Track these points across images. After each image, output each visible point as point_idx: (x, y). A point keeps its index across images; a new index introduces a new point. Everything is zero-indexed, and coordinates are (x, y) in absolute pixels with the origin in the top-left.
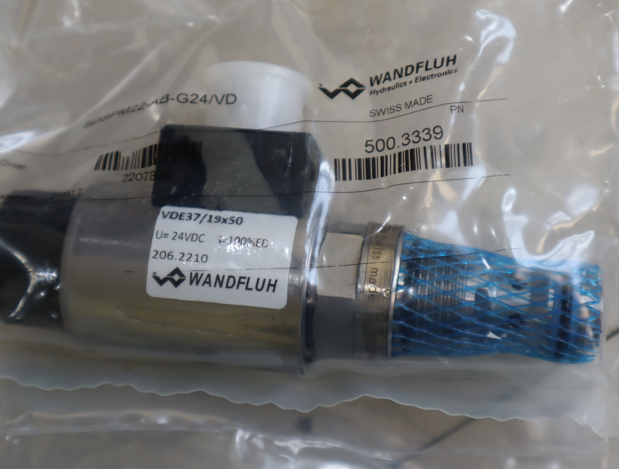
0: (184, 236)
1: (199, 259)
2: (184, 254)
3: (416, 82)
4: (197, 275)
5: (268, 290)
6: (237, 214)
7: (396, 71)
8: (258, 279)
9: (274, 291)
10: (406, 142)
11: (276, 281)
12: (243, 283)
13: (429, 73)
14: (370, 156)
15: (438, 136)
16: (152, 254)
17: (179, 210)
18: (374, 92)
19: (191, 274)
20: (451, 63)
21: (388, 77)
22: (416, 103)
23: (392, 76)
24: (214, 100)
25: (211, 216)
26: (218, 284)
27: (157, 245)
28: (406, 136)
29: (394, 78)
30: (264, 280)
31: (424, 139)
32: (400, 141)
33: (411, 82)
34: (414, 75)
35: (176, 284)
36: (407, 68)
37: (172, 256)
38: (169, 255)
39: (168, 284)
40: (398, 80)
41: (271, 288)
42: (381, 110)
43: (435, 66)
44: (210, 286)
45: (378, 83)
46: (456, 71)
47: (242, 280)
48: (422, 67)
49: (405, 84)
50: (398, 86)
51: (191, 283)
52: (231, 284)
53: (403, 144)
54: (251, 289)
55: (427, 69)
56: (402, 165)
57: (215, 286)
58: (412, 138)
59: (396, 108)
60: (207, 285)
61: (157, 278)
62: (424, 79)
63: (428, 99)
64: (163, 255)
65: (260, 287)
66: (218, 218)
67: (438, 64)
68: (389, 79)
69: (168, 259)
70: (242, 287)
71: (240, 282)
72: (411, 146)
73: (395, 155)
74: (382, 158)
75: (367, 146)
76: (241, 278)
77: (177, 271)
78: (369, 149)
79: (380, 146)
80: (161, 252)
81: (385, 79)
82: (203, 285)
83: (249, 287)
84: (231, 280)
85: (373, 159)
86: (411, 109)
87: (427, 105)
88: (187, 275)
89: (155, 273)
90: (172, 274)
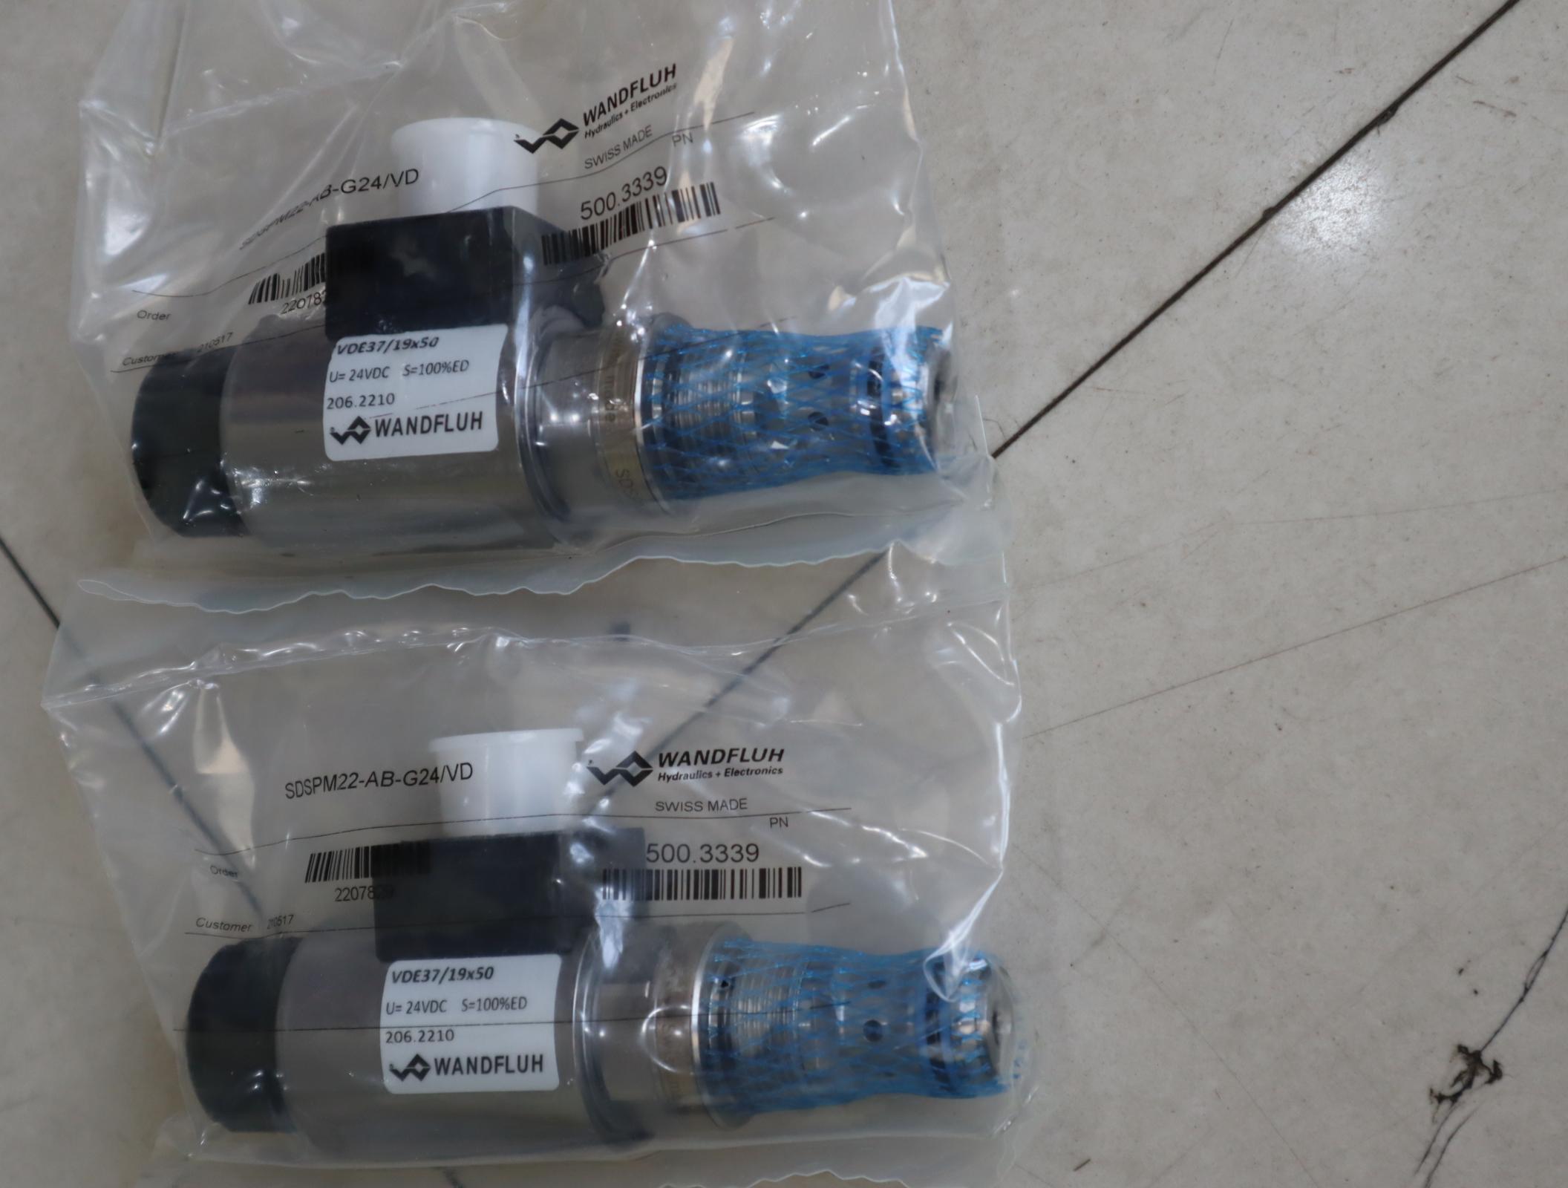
0: (364, 373)
1: (384, 401)
2: (365, 398)
3: (632, 110)
4: (383, 422)
5: (472, 428)
6: (431, 334)
7: (609, 100)
8: (459, 415)
9: (480, 427)
10: (627, 196)
11: (481, 414)
12: (441, 423)
13: (645, 95)
14: (588, 223)
15: (661, 181)
16: (326, 403)
17: (358, 340)
18: (590, 134)
19: (377, 422)
20: (670, 76)
21: (602, 110)
23: (606, 106)
24: (390, 181)
25: (398, 342)
26: (410, 430)
27: (331, 390)
28: (626, 188)
29: (609, 109)
30: (467, 415)
31: (646, 188)
32: (619, 197)
33: (627, 111)
34: (627, 105)
35: (360, 439)
36: (620, 93)
37: (351, 402)
38: (347, 403)
39: (351, 440)
40: (613, 112)
41: (476, 424)
42: (598, 157)
43: (652, 85)
44: (401, 434)
45: (593, 119)
46: (675, 86)
47: (440, 420)
48: (637, 87)
49: (621, 115)
50: (613, 120)
51: (378, 434)
52: (426, 427)
53: (624, 200)
54: (452, 430)
55: (643, 90)
56: (623, 228)
57: (408, 433)
58: (633, 189)
59: (614, 152)
60: (397, 434)
61: (336, 435)
62: (641, 104)
63: (647, 133)
64: (340, 403)
65: (462, 425)
66: (408, 342)
67: (656, 80)
69: (347, 406)
70: (441, 428)
71: (437, 423)
72: (631, 201)
73: (615, 218)
74: (602, 223)
75: (583, 210)
76: (438, 417)
77: (359, 421)
78: (587, 213)
79: (599, 207)
80: (338, 399)
81: (600, 113)
82: (393, 434)
83: (449, 427)
84: (426, 422)
85: (592, 227)
86: (631, 150)
87: (647, 140)
88: (371, 423)
89: (332, 429)
90: (354, 426)
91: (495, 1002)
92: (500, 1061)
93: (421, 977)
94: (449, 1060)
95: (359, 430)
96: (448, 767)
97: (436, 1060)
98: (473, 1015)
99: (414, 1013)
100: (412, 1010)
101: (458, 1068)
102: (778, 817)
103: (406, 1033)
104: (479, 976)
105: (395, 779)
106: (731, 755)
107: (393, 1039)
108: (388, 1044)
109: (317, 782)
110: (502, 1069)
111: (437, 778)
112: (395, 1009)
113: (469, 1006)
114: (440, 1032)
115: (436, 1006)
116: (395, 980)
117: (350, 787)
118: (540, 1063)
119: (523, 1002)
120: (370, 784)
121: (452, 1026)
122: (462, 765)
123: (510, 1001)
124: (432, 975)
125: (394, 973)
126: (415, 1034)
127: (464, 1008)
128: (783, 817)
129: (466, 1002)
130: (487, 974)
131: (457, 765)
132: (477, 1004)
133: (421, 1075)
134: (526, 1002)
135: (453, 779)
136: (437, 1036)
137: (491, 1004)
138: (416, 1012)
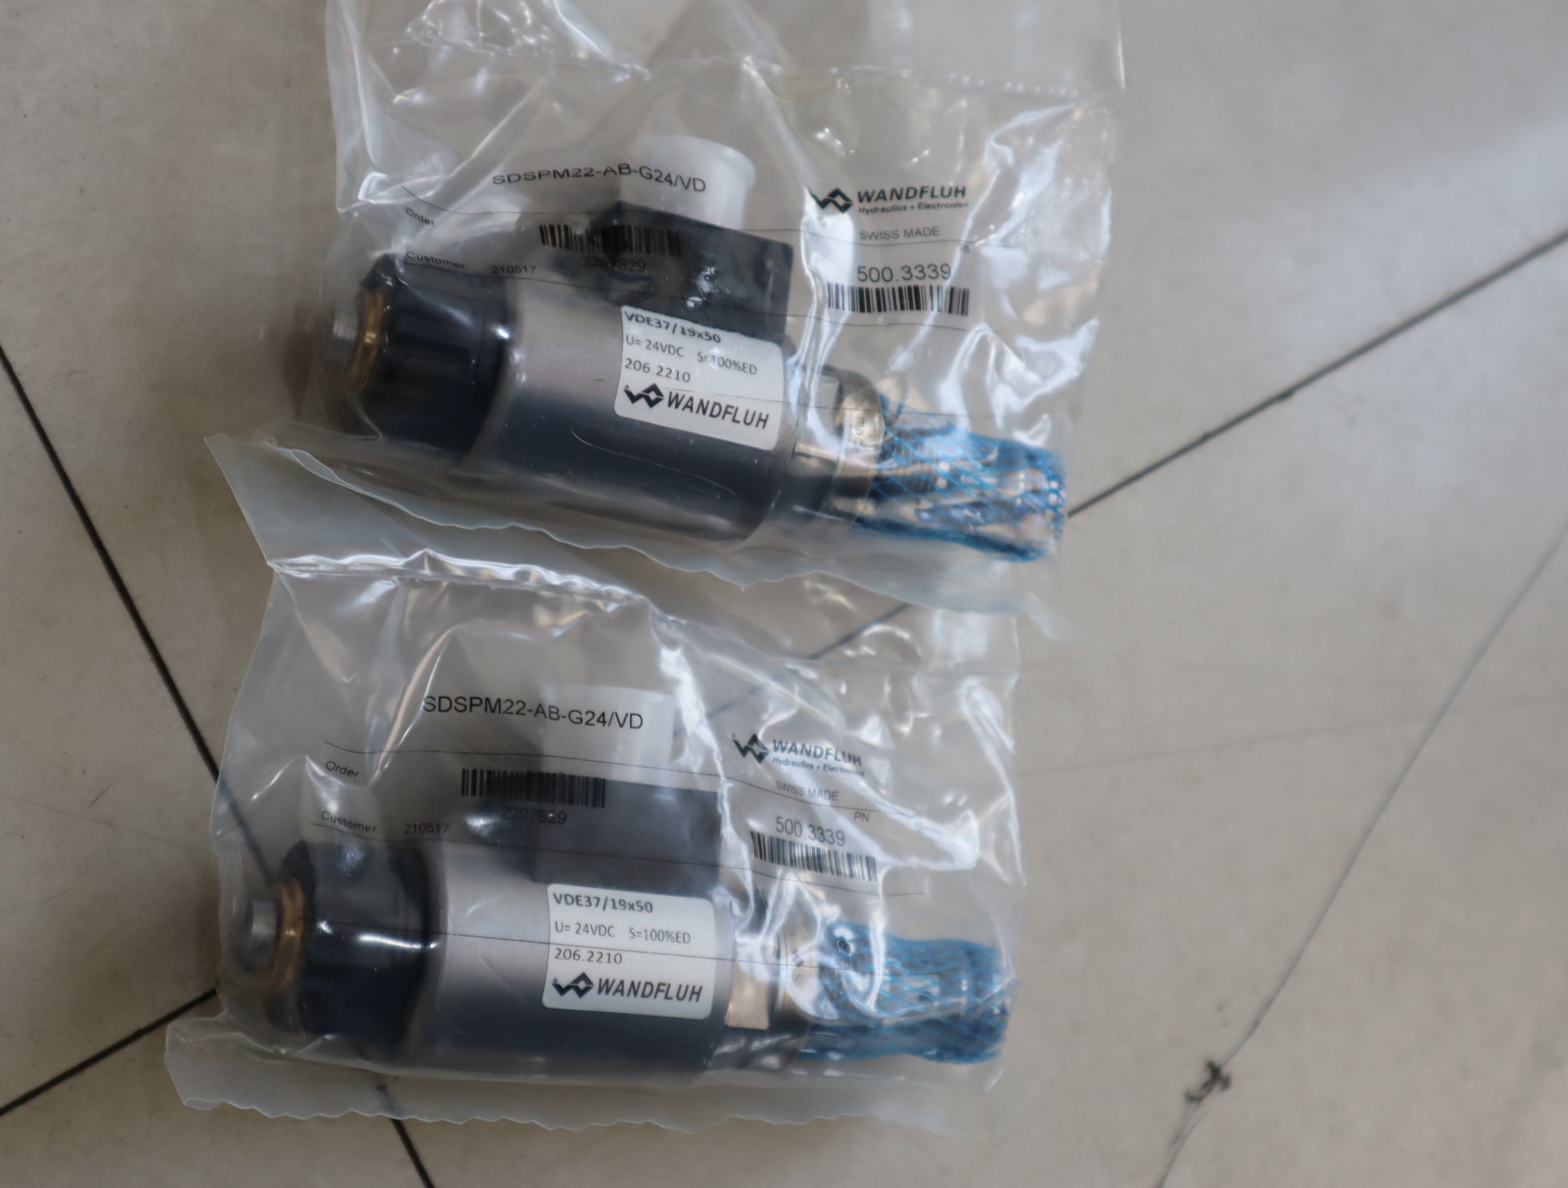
0: (659, 346)
1: (681, 377)
2: (662, 369)
3: (920, 208)
4: (676, 396)
5: (757, 425)
6: (713, 331)
7: (894, 191)
8: (748, 411)
9: (764, 427)
10: (907, 276)
11: (768, 416)
12: (730, 413)
13: (935, 201)
14: (864, 285)
15: (946, 275)
16: (625, 362)
17: (645, 314)
18: (864, 211)
19: (669, 393)
20: (960, 195)
21: (882, 196)
22: (918, 232)
23: (888, 195)
24: (679, 182)
25: (683, 328)
26: (701, 410)
27: (629, 352)
28: (907, 269)
29: (891, 198)
30: (755, 413)
31: (930, 277)
32: (898, 274)
33: (912, 207)
34: (915, 201)
35: (651, 403)
36: (908, 190)
37: (648, 369)
38: (645, 368)
39: (642, 402)
40: (895, 202)
41: (761, 424)
42: (873, 233)
43: (942, 195)
44: (692, 410)
45: (869, 200)
46: (964, 205)
47: (729, 410)
48: (927, 192)
49: (905, 208)
50: (895, 208)
51: (670, 404)
52: (715, 412)
53: (904, 279)
54: (738, 422)
55: (932, 196)
56: (905, 301)
57: (697, 412)
58: (915, 273)
59: (891, 234)
60: (689, 410)
61: (629, 394)
62: (928, 207)
63: (934, 232)
64: (637, 366)
65: (748, 420)
66: (692, 331)
67: (946, 193)
68: (884, 198)
69: (644, 370)
70: (729, 418)
71: (726, 412)
72: (913, 282)
73: (893, 290)
74: (877, 291)
75: (859, 273)
76: (728, 406)
77: (654, 388)
78: (862, 277)
79: (874, 276)
80: (632, 361)
81: (879, 198)
82: (683, 409)
83: (737, 418)
84: (717, 408)
85: (868, 290)
86: (912, 239)
87: (932, 238)
88: (665, 394)
89: (627, 386)
90: (649, 390)
91: (661, 935)
92: (662, 988)
93: (583, 901)
94: (614, 981)
95: (653, 396)
96: (616, 714)
97: (601, 980)
98: (640, 943)
99: (583, 935)
100: (581, 931)
101: (620, 990)
102: (861, 812)
103: (576, 951)
104: (639, 908)
105: (560, 714)
106: (827, 754)
107: (562, 955)
108: (556, 960)
109: (476, 702)
110: (661, 995)
111: (604, 722)
112: (564, 928)
113: (636, 934)
114: (609, 955)
115: (605, 930)
116: (559, 902)
117: (518, 713)
118: (698, 994)
119: (686, 936)
120: (538, 714)
121: (622, 950)
122: (631, 715)
123: (674, 935)
124: (594, 902)
125: (555, 896)
126: (584, 954)
127: (632, 936)
128: (866, 813)
129: (632, 931)
130: (648, 907)
131: (627, 715)
132: (644, 934)
133: (581, 993)
134: (689, 935)
135: (621, 726)
136: (605, 958)
137: (657, 936)
138: (586, 933)
